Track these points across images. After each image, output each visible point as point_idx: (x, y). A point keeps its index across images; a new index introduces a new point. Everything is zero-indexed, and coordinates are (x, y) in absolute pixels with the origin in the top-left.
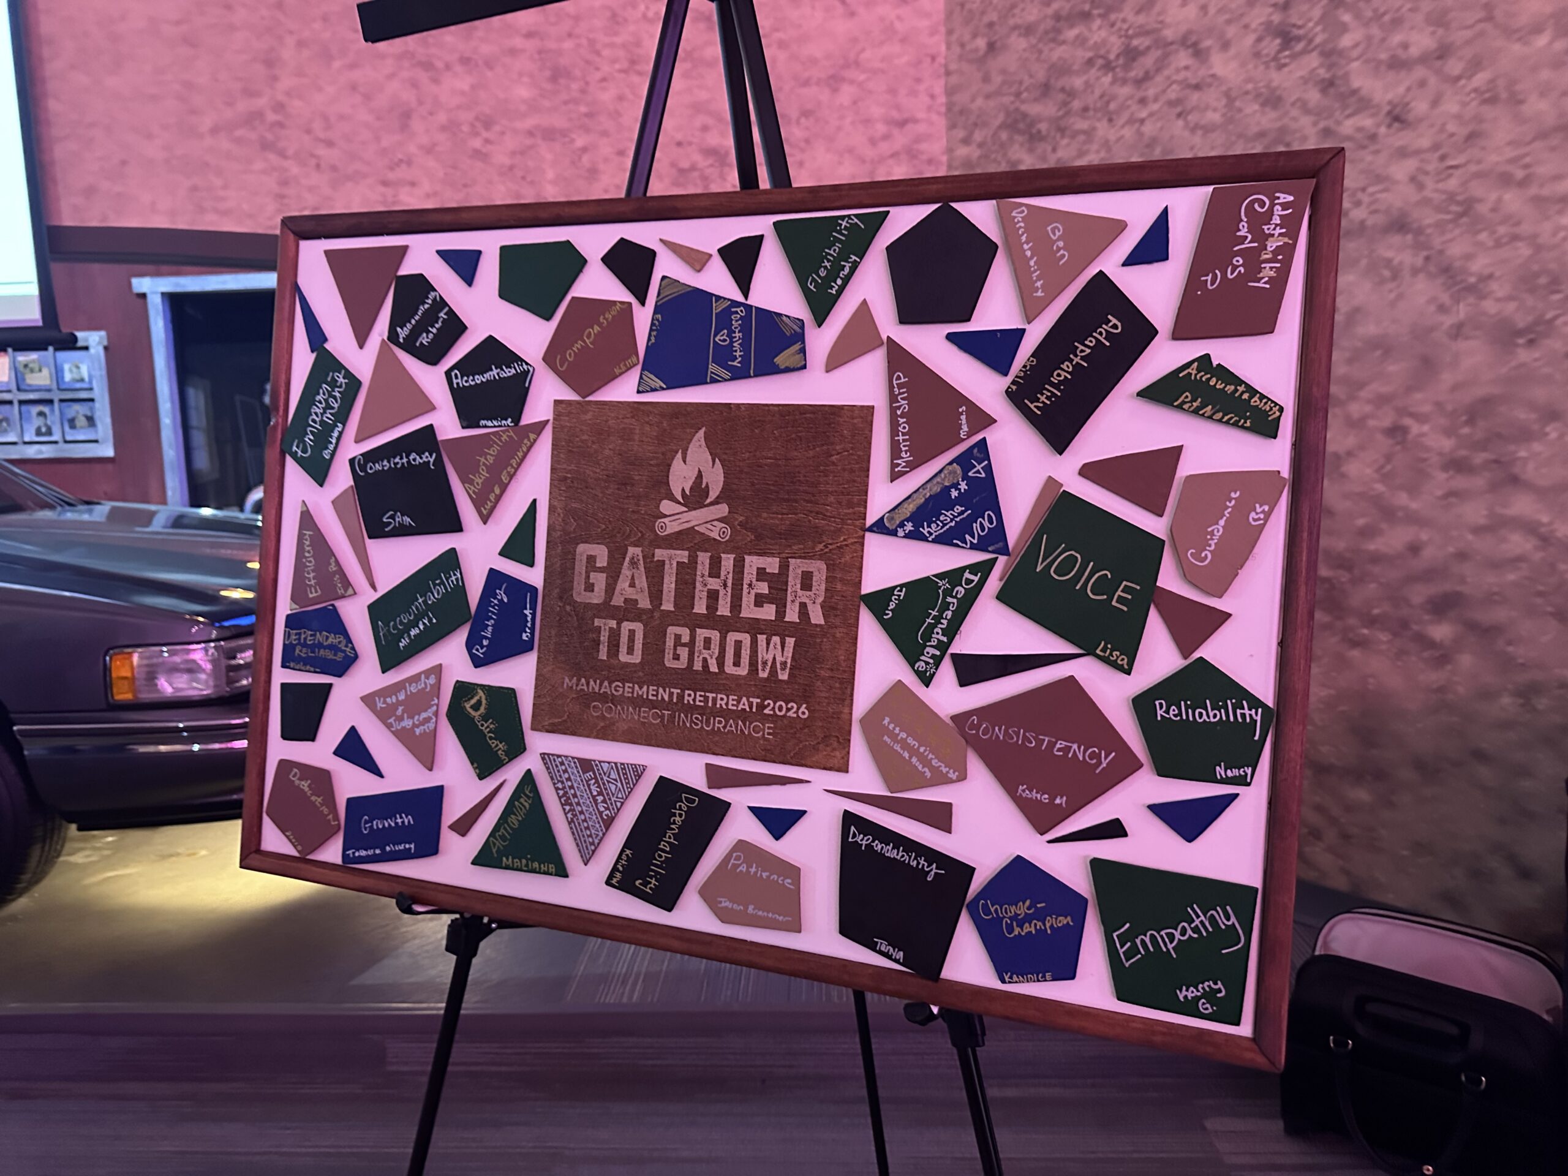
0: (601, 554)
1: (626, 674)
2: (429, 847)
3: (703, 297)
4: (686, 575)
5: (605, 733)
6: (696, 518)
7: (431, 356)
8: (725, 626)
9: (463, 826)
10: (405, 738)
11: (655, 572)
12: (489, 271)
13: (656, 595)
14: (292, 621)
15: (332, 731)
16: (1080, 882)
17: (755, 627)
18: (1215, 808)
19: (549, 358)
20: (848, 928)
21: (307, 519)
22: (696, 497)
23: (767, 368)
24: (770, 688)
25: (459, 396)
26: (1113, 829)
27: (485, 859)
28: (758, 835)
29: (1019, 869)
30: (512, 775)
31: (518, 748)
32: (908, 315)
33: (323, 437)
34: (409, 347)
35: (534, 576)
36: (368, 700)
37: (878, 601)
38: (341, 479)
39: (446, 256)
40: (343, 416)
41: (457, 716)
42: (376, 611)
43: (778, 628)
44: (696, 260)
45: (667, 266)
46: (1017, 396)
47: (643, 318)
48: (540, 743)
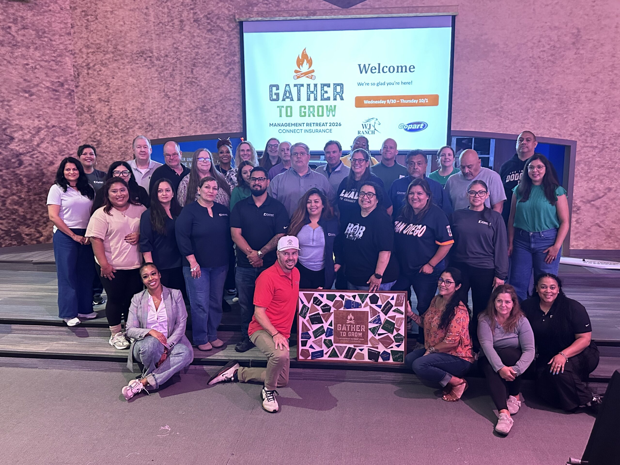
0: (341, 325)
1: (344, 337)
2: (323, 356)
3: (351, 301)
4: (350, 327)
5: (342, 343)
6: (351, 322)
7: (319, 305)
8: (355, 332)
9: (326, 354)
10: (318, 345)
11: (347, 327)
12: (325, 297)
13: (347, 329)
14: (302, 334)
15: (308, 345)
16: (390, 352)
17: (358, 332)
18: (400, 345)
19: (333, 306)
20: (369, 359)
21: (303, 323)
22: (351, 320)
23: (358, 307)
24: (360, 338)
25: (322, 309)
26: (392, 347)
27: (329, 357)
28: (360, 351)
29: (384, 352)
30: (332, 348)
31: (332, 345)
32: (371, 303)
33: (305, 314)
34: (316, 304)
35: (333, 328)
36: (313, 342)
37: (370, 329)
38: (307, 318)
39: (319, 294)
40: (307, 311)
41: (324, 342)
42: (314, 332)
43: (360, 332)
44: (349, 297)
45: (346, 297)
46: (382, 311)
47: (344, 302)
48: (334, 345)
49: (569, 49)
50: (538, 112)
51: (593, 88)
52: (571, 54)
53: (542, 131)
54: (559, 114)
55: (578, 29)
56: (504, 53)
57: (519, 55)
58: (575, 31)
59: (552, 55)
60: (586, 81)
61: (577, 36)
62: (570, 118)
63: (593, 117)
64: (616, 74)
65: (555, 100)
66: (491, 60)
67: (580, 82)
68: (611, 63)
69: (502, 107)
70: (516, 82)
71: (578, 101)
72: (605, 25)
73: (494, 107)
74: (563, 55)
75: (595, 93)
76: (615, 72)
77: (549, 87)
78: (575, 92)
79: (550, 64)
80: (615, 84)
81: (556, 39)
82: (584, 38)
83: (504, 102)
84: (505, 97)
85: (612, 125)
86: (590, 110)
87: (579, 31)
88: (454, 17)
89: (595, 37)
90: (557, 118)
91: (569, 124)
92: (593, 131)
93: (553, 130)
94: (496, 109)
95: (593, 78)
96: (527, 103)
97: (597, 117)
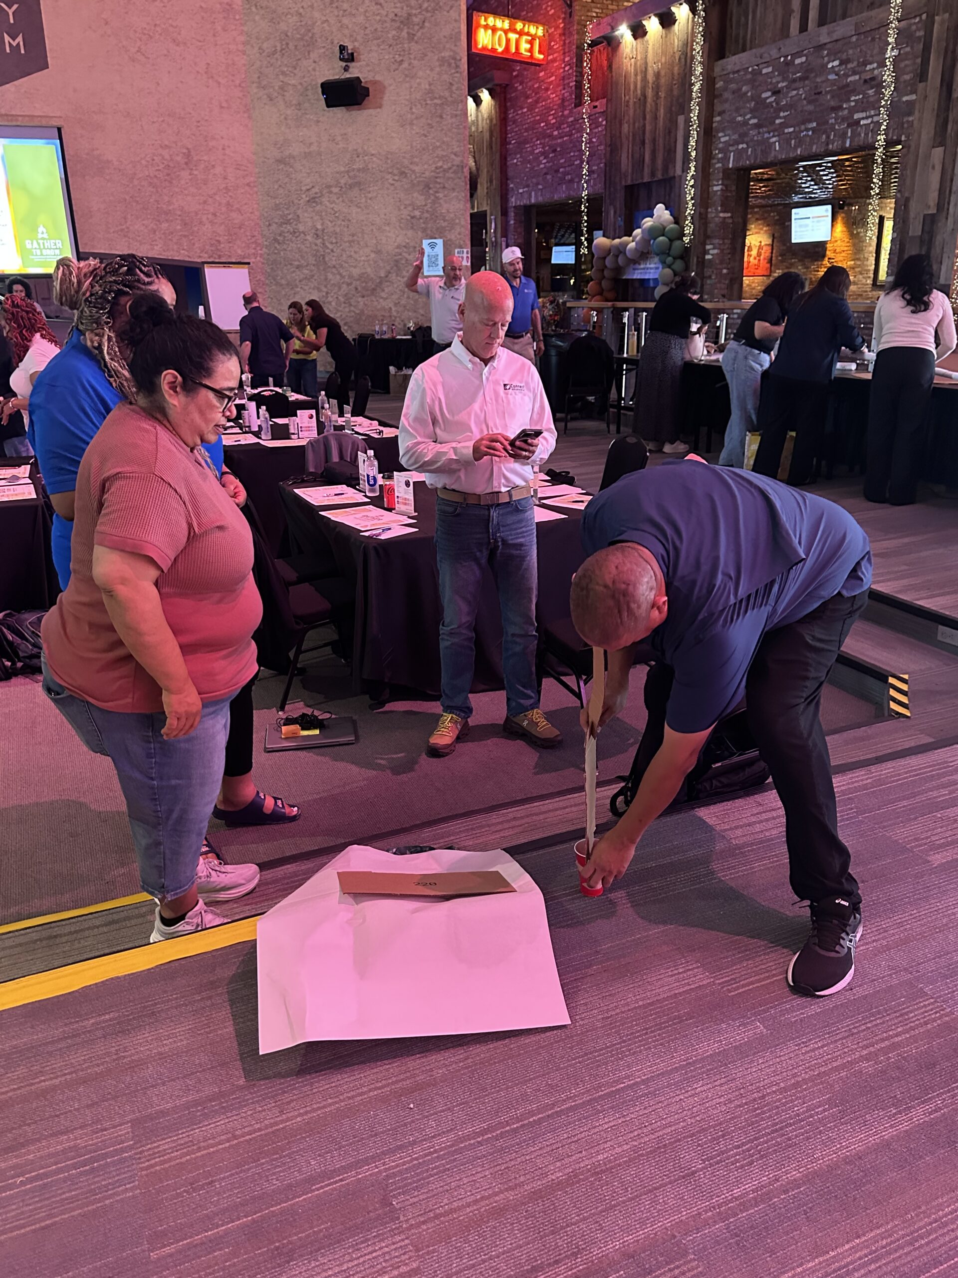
49: (183, 169)
50: (164, 234)
51: (212, 210)
52: (185, 174)
53: (172, 253)
54: (185, 236)
55: (188, 149)
56: (120, 170)
57: (135, 174)
58: (185, 151)
59: (168, 175)
60: (205, 202)
61: (188, 155)
62: (196, 239)
63: (217, 238)
64: (231, 196)
65: (178, 221)
66: (108, 177)
67: (200, 204)
68: (224, 186)
69: (128, 228)
70: (137, 202)
71: (201, 223)
72: (213, 147)
73: (120, 227)
74: (179, 176)
75: (214, 215)
76: (230, 194)
77: (171, 208)
78: (197, 214)
79: (167, 184)
80: (232, 206)
81: (167, 157)
82: (195, 159)
83: (129, 223)
84: (129, 216)
85: (236, 247)
86: (214, 232)
87: (189, 152)
88: (59, 130)
89: (205, 158)
90: (184, 239)
91: (196, 245)
92: (219, 253)
93: (182, 252)
94: (122, 230)
95: (210, 200)
96: (152, 225)
97: (221, 239)
